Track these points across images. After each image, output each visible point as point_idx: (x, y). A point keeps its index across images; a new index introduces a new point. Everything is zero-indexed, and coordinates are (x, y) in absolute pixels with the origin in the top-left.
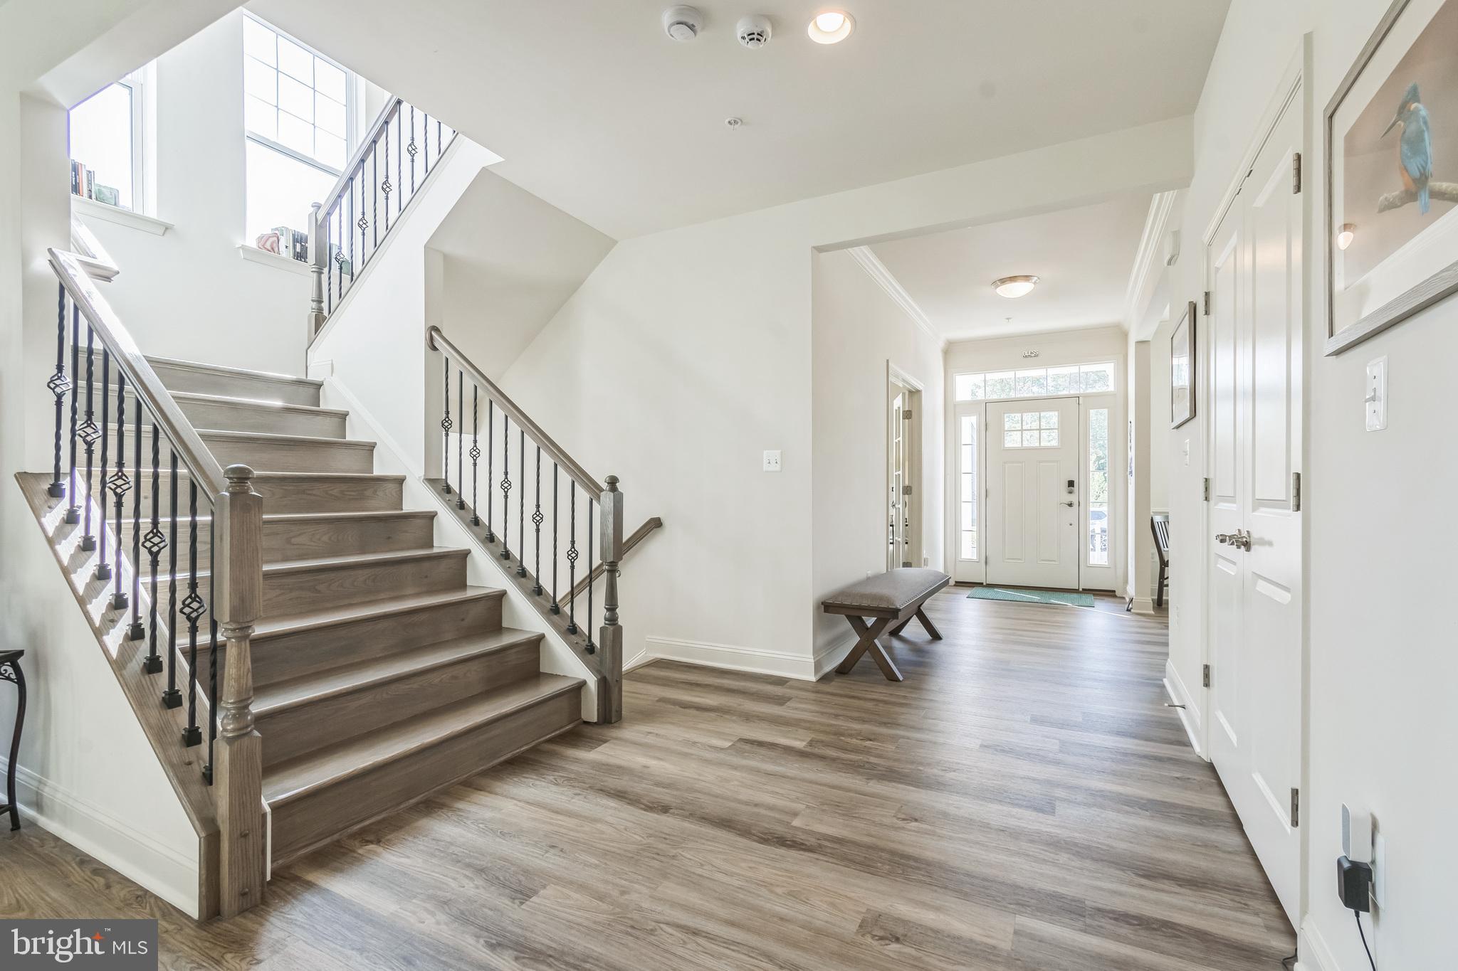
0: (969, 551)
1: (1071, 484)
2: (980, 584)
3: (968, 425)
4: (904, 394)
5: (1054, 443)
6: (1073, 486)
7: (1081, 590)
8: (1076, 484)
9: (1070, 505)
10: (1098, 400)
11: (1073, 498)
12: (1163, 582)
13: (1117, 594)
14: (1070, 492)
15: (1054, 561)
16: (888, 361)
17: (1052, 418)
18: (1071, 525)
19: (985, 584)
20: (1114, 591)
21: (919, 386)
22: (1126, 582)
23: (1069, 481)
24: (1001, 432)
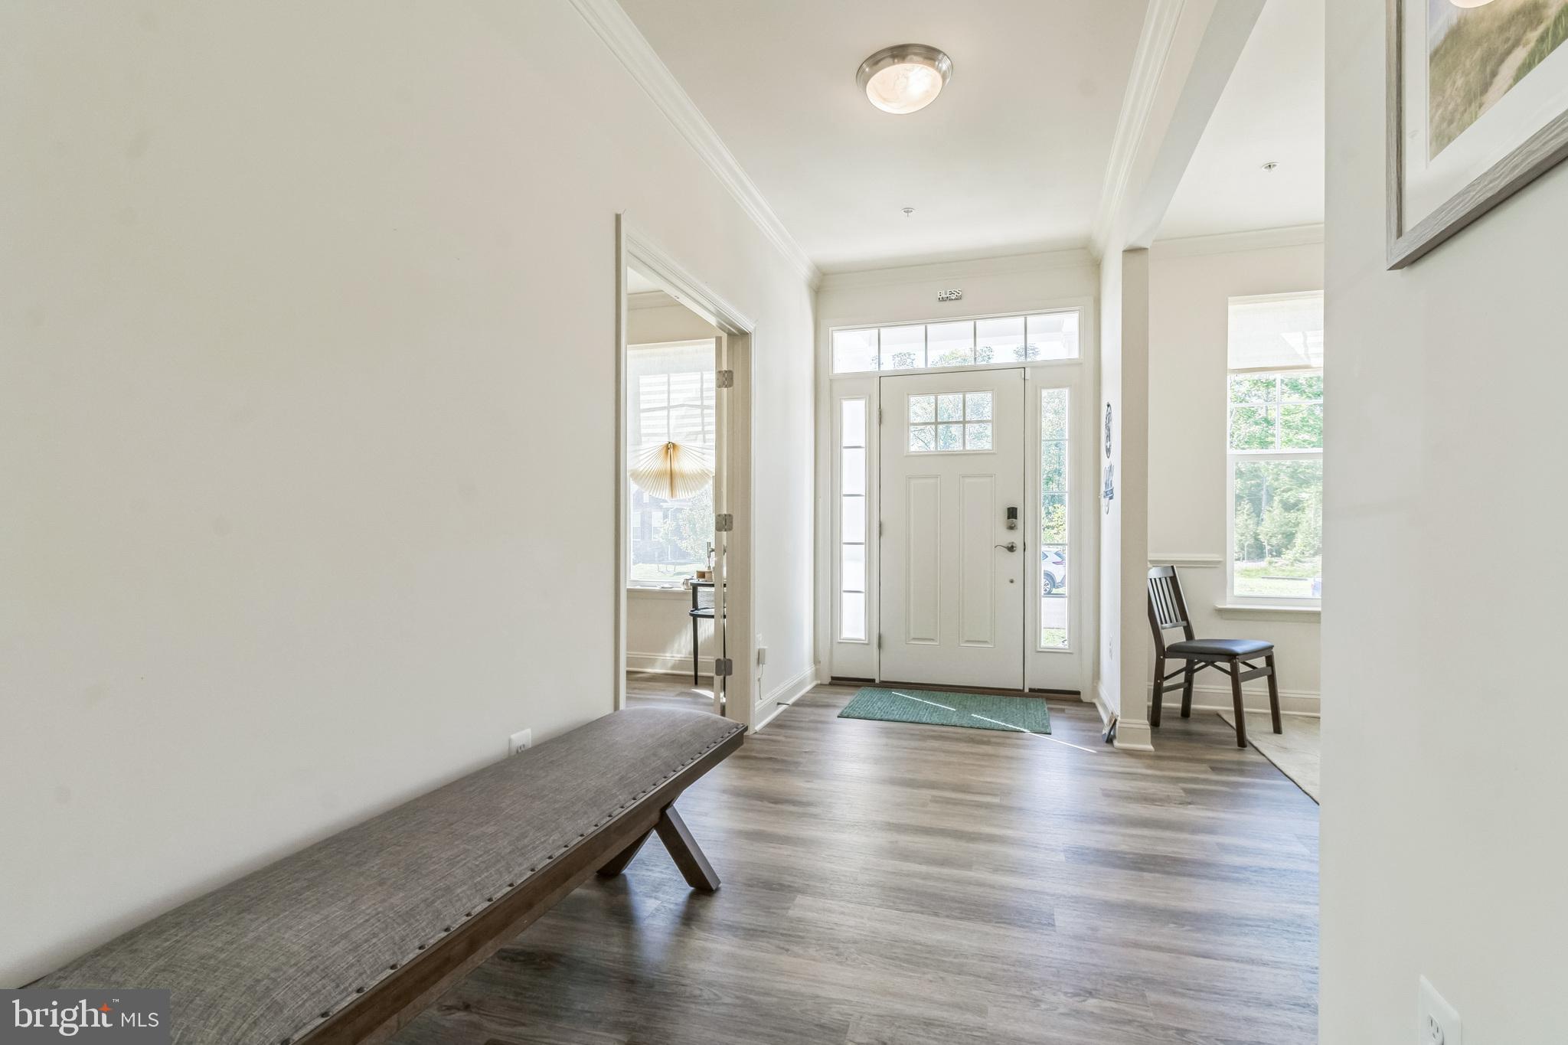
0: (854, 624)
1: (1012, 513)
2: (869, 682)
3: (854, 415)
4: (719, 340)
5: (986, 445)
6: (1016, 518)
7: (1027, 690)
8: (1020, 514)
9: (1011, 549)
10: (1056, 373)
11: (1015, 537)
12: (1161, 683)
13: (1085, 697)
14: (1011, 528)
15: (985, 642)
16: (618, 218)
17: (983, 403)
18: (1012, 582)
19: (877, 681)
20: (1078, 693)
21: (747, 325)
22: (1097, 675)
23: (1009, 509)
24: (904, 424)
